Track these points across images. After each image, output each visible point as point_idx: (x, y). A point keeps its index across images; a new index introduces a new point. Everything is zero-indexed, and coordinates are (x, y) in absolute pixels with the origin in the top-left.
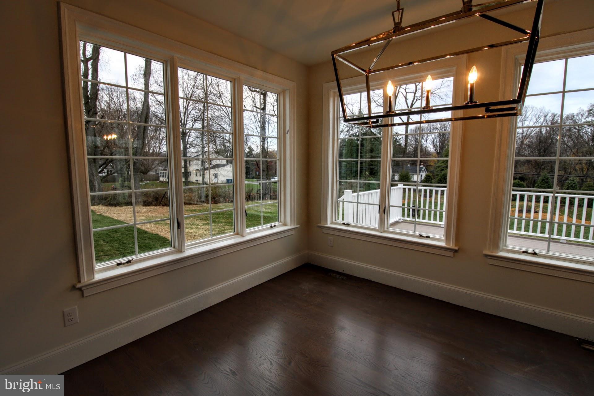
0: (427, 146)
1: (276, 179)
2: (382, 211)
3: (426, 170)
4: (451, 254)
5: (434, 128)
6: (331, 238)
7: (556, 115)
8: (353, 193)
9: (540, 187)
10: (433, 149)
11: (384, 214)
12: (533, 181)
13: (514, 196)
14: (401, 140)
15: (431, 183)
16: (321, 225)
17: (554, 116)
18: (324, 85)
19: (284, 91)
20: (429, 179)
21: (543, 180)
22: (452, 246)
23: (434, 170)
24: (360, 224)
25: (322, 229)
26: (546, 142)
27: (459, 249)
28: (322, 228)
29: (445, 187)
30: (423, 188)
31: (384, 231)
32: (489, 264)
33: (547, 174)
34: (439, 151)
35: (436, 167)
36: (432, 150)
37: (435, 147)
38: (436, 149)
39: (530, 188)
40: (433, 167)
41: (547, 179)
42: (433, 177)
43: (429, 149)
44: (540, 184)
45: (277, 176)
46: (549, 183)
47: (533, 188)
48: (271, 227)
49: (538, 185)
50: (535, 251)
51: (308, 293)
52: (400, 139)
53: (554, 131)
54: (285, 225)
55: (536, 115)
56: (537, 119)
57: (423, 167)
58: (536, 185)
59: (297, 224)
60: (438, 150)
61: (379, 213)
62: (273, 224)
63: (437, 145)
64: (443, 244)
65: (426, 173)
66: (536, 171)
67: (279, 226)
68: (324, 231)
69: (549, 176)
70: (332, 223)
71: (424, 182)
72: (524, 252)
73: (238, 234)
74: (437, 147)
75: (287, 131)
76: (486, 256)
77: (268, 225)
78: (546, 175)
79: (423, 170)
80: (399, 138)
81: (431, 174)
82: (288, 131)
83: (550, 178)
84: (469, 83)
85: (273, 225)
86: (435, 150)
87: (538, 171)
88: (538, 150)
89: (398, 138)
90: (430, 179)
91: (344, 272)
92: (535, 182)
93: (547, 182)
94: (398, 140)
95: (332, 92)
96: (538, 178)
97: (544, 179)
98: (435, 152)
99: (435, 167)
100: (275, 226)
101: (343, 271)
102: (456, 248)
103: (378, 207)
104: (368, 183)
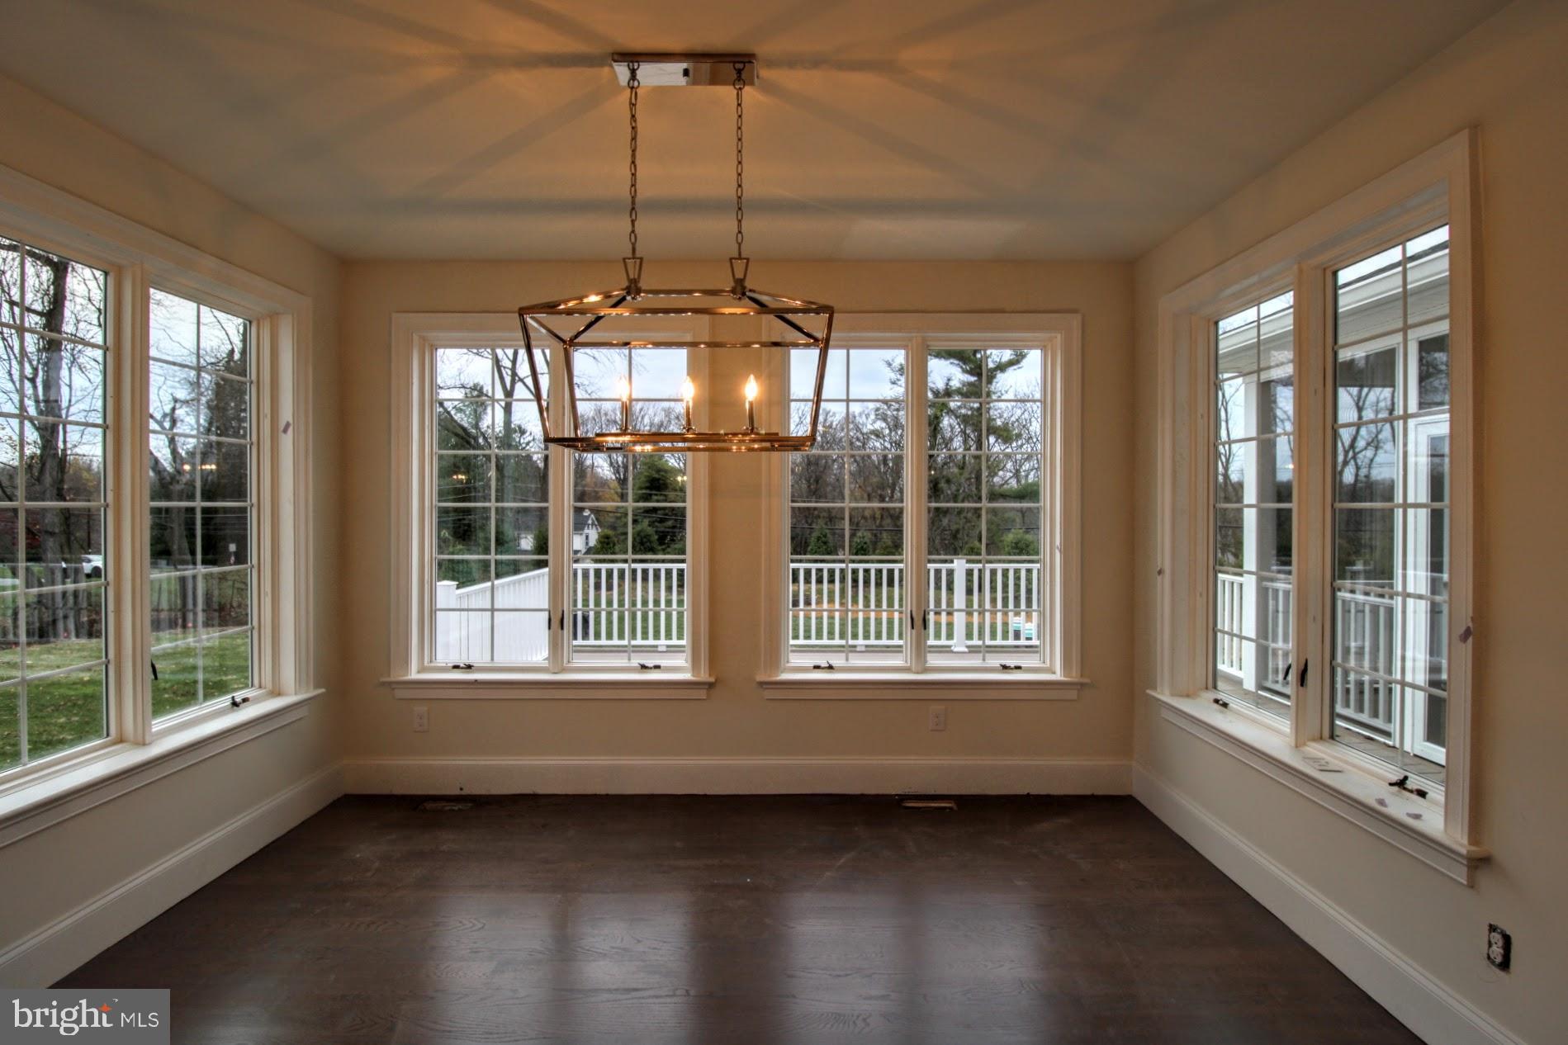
0: (596, 464)
1: (97, 561)
2: (556, 623)
3: (596, 523)
4: (702, 694)
5: (608, 420)
6: (422, 709)
7: (829, 412)
8: (458, 587)
9: (815, 553)
10: (610, 471)
11: (562, 628)
12: (803, 542)
13: (795, 572)
14: (531, 444)
15: (614, 553)
16: (392, 679)
17: (827, 416)
18: (394, 315)
19: (273, 316)
20: (608, 544)
21: (819, 539)
22: (704, 676)
23: (615, 523)
24: (501, 659)
25: (394, 689)
26: (817, 464)
27: (716, 680)
28: (394, 686)
29: (683, 561)
30: (592, 566)
31: (564, 670)
32: (767, 699)
33: (824, 526)
34: (622, 477)
35: (619, 515)
36: (608, 473)
37: (614, 467)
38: (617, 471)
39: (801, 554)
40: (611, 515)
41: (825, 536)
42: (616, 540)
43: (599, 470)
44: (815, 548)
45: (98, 552)
47: (805, 554)
48: (235, 704)
49: (812, 550)
50: (831, 662)
51: (377, 864)
52: (528, 444)
53: (828, 442)
54: (276, 693)
55: (798, 410)
56: (800, 418)
57: (590, 515)
58: (809, 548)
59: (317, 686)
60: (620, 475)
61: (549, 628)
62: (239, 696)
63: (617, 462)
64: (687, 676)
65: (597, 529)
66: (807, 522)
67: (258, 700)
68: (401, 693)
69: (827, 531)
70: (422, 669)
71: (598, 553)
72: (817, 667)
73: (121, 740)
74: (619, 466)
75: (282, 426)
76: (762, 684)
77: (224, 701)
78: (822, 528)
79: (590, 522)
80: (526, 441)
81: (610, 532)
82: (288, 425)
83: (829, 535)
84: (746, 399)
85: (238, 700)
86: (615, 474)
87: (810, 521)
88: (806, 480)
89: (522, 441)
90: (611, 545)
91: (463, 793)
92: (807, 544)
93: (825, 543)
94: (524, 445)
95: (415, 338)
96: (810, 534)
97: (820, 537)
98: (614, 477)
99: (616, 514)
100: (245, 700)
101: (461, 789)
102: (712, 680)
103: (546, 614)
104: (450, 560)
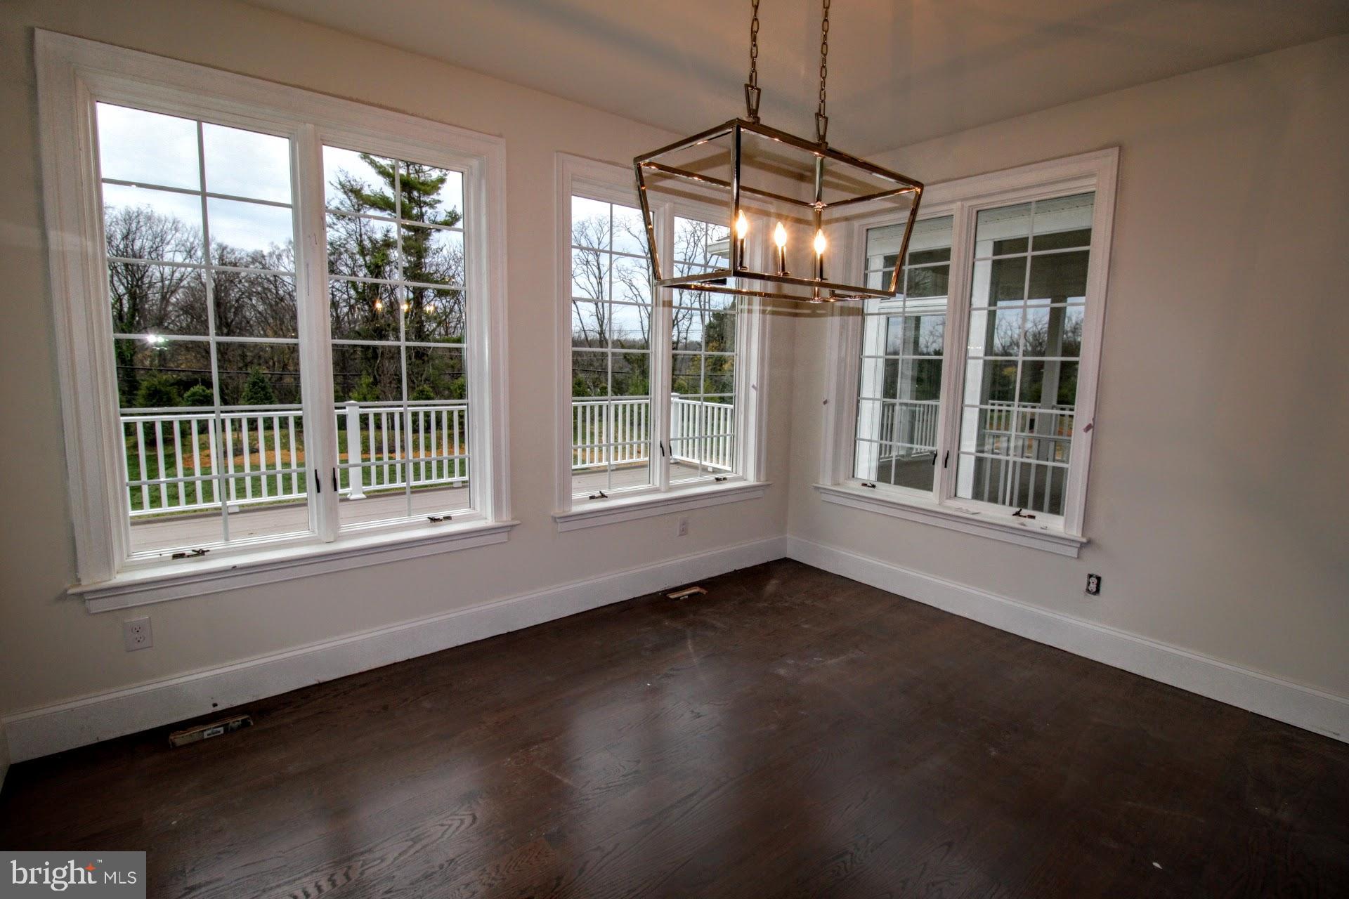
22: (506, 519)
31: (338, 538)
46: (267, 390)
91: (219, 708)
101: (215, 705)
